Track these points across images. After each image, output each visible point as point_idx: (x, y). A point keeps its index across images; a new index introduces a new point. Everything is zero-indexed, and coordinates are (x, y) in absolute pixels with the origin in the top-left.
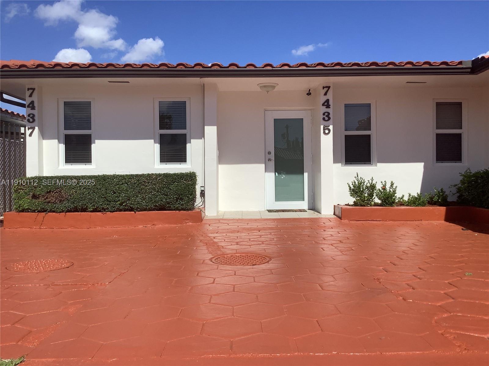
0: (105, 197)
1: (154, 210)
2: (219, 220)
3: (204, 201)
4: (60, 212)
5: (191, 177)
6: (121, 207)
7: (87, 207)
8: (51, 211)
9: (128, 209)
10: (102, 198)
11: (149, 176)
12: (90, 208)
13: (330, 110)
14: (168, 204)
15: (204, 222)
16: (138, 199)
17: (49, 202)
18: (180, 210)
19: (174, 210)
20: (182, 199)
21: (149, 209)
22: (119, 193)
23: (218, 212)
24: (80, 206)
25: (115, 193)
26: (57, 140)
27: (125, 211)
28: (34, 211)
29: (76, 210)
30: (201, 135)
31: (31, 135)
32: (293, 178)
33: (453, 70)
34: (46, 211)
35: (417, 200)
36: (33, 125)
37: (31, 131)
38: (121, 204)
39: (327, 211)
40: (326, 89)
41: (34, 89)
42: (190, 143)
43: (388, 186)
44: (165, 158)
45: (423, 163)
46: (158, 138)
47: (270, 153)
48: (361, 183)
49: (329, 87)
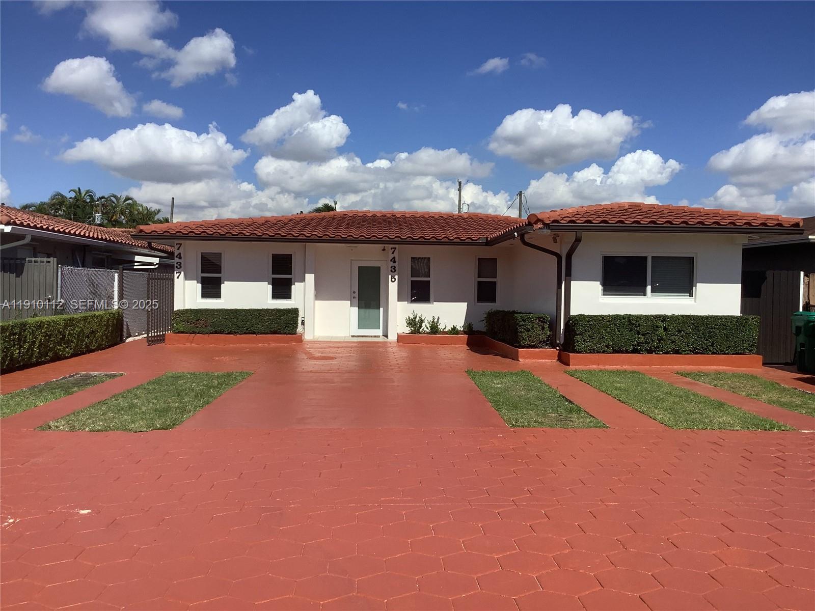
0: (236, 324)
1: (269, 334)
2: (314, 341)
3: (304, 328)
4: (205, 334)
5: (295, 312)
6: (247, 331)
7: (224, 331)
8: (199, 333)
9: (251, 333)
10: (234, 325)
11: (267, 311)
12: (226, 332)
13: (396, 265)
14: (280, 329)
15: (303, 343)
16: (259, 326)
17: (198, 327)
18: (287, 334)
19: (284, 334)
20: (289, 327)
21: (266, 333)
22: (246, 322)
23: (314, 336)
24: (219, 330)
25: (243, 322)
26: (196, 281)
27: (249, 334)
28: (187, 333)
29: (216, 333)
30: (303, 280)
31: (178, 278)
32: (372, 312)
33: (474, 243)
34: (195, 333)
35: (454, 331)
36: (180, 270)
37: (178, 274)
38: (247, 329)
39: (393, 337)
40: (393, 250)
41: (181, 244)
42: (294, 285)
43: (436, 320)
44: (276, 296)
45: (467, 303)
46: (271, 280)
47: (354, 292)
48: (415, 318)
49: (395, 248)
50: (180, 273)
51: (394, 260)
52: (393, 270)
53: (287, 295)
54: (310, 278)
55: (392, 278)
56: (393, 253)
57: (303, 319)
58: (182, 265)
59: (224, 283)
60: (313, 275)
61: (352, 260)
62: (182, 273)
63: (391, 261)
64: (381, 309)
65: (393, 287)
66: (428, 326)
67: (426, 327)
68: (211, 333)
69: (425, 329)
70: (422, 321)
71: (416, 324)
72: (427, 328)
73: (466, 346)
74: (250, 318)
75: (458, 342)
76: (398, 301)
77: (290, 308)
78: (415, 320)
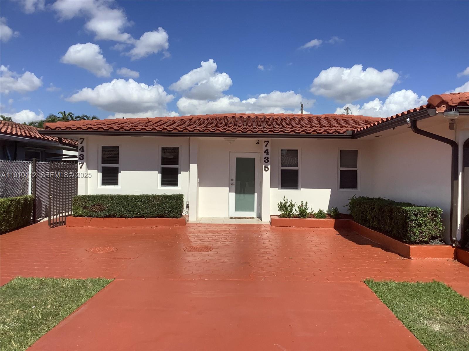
0: (128, 209)
1: (156, 217)
2: (196, 224)
3: (189, 211)
4: (101, 217)
5: (179, 198)
6: (137, 215)
7: (116, 215)
8: (95, 217)
9: (141, 216)
10: (126, 209)
11: (154, 197)
12: (118, 215)
13: (269, 156)
14: (166, 214)
15: (187, 225)
16: (148, 211)
17: (93, 211)
18: (172, 218)
19: (169, 218)
20: (173, 211)
21: (154, 216)
22: (136, 207)
23: (197, 218)
24: (112, 214)
25: (133, 206)
26: (97, 170)
27: (139, 217)
28: (85, 217)
29: (110, 216)
30: (188, 169)
31: (81, 168)
32: (247, 196)
33: (341, 136)
34: (92, 216)
35: (320, 215)
36: (82, 161)
37: (81, 165)
38: (137, 213)
39: (266, 220)
40: (266, 143)
41: (84, 139)
42: (181, 173)
43: (304, 205)
44: (165, 183)
45: (330, 189)
46: (160, 170)
47: (232, 180)
48: (286, 203)
49: (268, 142)
50: (83, 164)
51: (267, 152)
52: (267, 160)
53: (174, 183)
54: (194, 168)
55: (265, 168)
56: (266, 146)
57: (188, 203)
58: (85, 157)
59: (120, 172)
60: (197, 165)
61: (230, 152)
62: (85, 163)
63: (265, 152)
64: (256, 194)
65: (266, 176)
66: (298, 210)
67: (295, 211)
68: (105, 217)
69: (295, 213)
70: (292, 206)
71: (286, 209)
72: (297, 212)
73: (333, 229)
74: (139, 203)
75: (326, 225)
76: (271, 188)
77: (175, 194)
78: (286, 205)
